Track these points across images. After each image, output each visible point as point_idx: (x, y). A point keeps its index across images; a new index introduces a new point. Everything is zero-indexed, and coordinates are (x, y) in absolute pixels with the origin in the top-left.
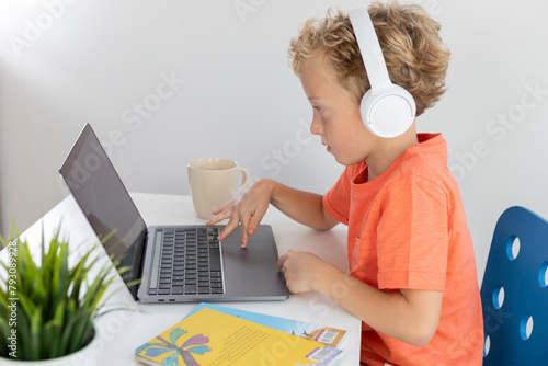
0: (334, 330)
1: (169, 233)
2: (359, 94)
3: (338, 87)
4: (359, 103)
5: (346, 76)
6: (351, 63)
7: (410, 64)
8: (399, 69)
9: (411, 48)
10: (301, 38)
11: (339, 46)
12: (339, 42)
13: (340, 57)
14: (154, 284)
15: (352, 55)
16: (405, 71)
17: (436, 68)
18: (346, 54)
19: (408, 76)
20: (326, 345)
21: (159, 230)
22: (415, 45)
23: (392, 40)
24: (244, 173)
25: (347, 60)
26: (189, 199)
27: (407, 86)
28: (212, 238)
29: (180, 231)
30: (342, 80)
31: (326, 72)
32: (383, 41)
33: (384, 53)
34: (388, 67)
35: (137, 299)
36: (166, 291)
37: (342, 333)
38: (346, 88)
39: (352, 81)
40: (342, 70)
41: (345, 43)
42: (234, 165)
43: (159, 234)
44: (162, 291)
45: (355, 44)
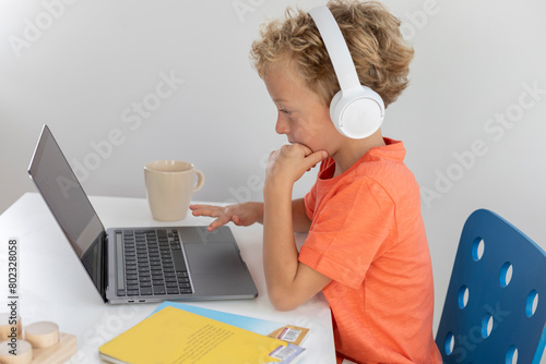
0: (296, 328)
1: (128, 235)
2: (327, 97)
3: (307, 90)
4: (328, 105)
5: (316, 79)
6: (320, 68)
7: (377, 65)
8: (366, 71)
9: (377, 49)
10: (266, 42)
11: (306, 50)
12: (306, 46)
13: (308, 61)
14: (121, 286)
15: (320, 59)
16: (372, 72)
17: (401, 67)
18: (313, 58)
19: (376, 77)
20: (289, 343)
21: (118, 232)
22: (381, 46)
23: (360, 43)
24: (199, 175)
25: (315, 64)
26: (145, 202)
27: (375, 86)
28: (172, 239)
29: (139, 233)
30: (311, 85)
31: (293, 75)
32: (349, 42)
33: (352, 56)
34: (357, 70)
36: (135, 292)
37: (305, 332)
38: (315, 90)
39: (321, 84)
40: (310, 75)
41: (312, 47)
42: (190, 168)
43: (119, 236)
44: (130, 292)
45: (323, 48)
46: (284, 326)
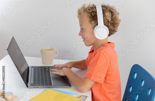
1: (35, 68)
3: (89, 23)
5: (92, 20)
6: (94, 17)
7: (109, 21)
8: (106, 21)
9: (111, 16)
10: (81, 8)
11: (91, 12)
12: (92, 11)
13: (91, 15)
14: (32, 83)
15: (94, 15)
16: (108, 22)
18: (93, 14)
19: (109, 24)
21: (32, 67)
23: (106, 13)
25: (93, 16)
27: (108, 27)
28: (48, 70)
29: (38, 68)
30: (90, 21)
32: (104, 13)
33: (103, 16)
34: (104, 20)
35: (27, 87)
36: (36, 84)
39: (93, 22)
40: (91, 19)
41: (93, 11)
43: (32, 68)
44: (34, 85)
45: (96, 12)
46: (81, 95)
